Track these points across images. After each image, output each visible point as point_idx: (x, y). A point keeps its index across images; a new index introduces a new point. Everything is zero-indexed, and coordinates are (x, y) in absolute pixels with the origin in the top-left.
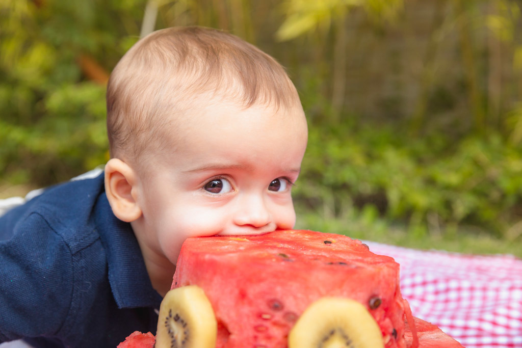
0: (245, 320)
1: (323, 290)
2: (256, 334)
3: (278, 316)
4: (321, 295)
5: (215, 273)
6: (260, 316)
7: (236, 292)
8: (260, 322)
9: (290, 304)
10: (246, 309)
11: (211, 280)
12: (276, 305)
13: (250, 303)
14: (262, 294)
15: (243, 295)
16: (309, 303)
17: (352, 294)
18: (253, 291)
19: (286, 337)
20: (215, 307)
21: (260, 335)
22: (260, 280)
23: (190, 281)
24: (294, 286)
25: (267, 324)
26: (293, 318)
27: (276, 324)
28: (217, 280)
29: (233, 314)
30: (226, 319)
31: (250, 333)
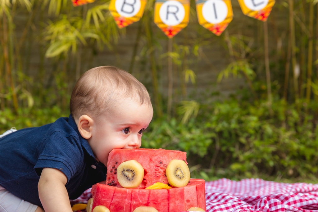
0: (152, 167)
1: (172, 158)
2: (156, 171)
3: (162, 166)
4: (172, 159)
5: (140, 155)
6: (156, 166)
7: (149, 159)
8: (156, 168)
9: (165, 162)
10: (152, 164)
11: (139, 157)
12: (161, 163)
13: (154, 162)
14: (157, 160)
15: (151, 160)
16: (169, 162)
17: (179, 159)
18: (154, 159)
19: (165, 172)
20: (142, 164)
21: (157, 172)
22: (156, 155)
23: (128, 160)
24: (165, 157)
25: (159, 168)
26: (166, 166)
27: (161, 168)
28: (141, 157)
29: (148, 166)
30: (146, 168)
31: (154, 171)
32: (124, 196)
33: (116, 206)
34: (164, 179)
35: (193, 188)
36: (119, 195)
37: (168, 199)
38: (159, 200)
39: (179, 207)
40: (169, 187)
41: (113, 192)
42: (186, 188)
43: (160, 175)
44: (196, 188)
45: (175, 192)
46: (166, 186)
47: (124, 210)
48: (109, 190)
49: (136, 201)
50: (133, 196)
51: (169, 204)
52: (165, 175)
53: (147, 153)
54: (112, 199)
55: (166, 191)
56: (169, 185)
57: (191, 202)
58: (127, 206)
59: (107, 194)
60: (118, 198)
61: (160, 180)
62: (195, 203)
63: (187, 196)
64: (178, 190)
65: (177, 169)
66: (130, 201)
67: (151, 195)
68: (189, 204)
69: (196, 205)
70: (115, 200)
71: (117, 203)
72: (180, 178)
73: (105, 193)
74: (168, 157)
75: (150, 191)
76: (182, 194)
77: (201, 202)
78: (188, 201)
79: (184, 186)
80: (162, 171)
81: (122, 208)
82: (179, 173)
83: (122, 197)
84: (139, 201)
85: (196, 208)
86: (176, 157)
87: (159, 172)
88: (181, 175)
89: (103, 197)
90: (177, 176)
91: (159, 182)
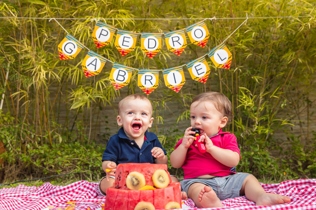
3: (150, 174)
4: (157, 169)
6: (146, 174)
7: (141, 170)
9: (151, 171)
12: (149, 172)
13: (144, 172)
14: (146, 170)
15: (142, 170)
16: (155, 171)
17: (162, 169)
18: (144, 169)
19: (151, 178)
22: (146, 167)
24: (152, 168)
25: (148, 176)
26: (153, 174)
27: (149, 176)
32: (124, 195)
33: (118, 202)
34: (151, 182)
35: (171, 188)
36: (120, 195)
37: (153, 196)
38: (147, 197)
39: (161, 202)
40: (154, 188)
41: (117, 193)
42: (167, 189)
43: (149, 180)
44: (174, 188)
45: (158, 191)
46: (152, 188)
47: (124, 205)
48: (114, 191)
49: (132, 198)
50: (130, 195)
51: (154, 200)
52: (152, 180)
53: (139, 166)
54: (116, 197)
55: (152, 191)
56: (154, 187)
57: (170, 198)
58: (125, 202)
59: (113, 194)
60: (120, 197)
61: (149, 183)
62: (173, 199)
63: (166, 194)
64: (160, 190)
65: (160, 176)
66: (127, 199)
67: (141, 194)
68: (168, 199)
69: (174, 200)
70: (118, 198)
71: (119, 200)
72: (162, 182)
73: (112, 193)
74: (154, 168)
75: (141, 191)
76: (163, 193)
77: (177, 198)
78: (168, 198)
79: (165, 187)
80: (149, 177)
81: (122, 204)
82: (161, 178)
83: (122, 196)
84: (133, 198)
85: (173, 202)
86: (159, 168)
87: (148, 178)
88: (163, 180)
89: (110, 196)
90: (160, 181)
91: (148, 185)
